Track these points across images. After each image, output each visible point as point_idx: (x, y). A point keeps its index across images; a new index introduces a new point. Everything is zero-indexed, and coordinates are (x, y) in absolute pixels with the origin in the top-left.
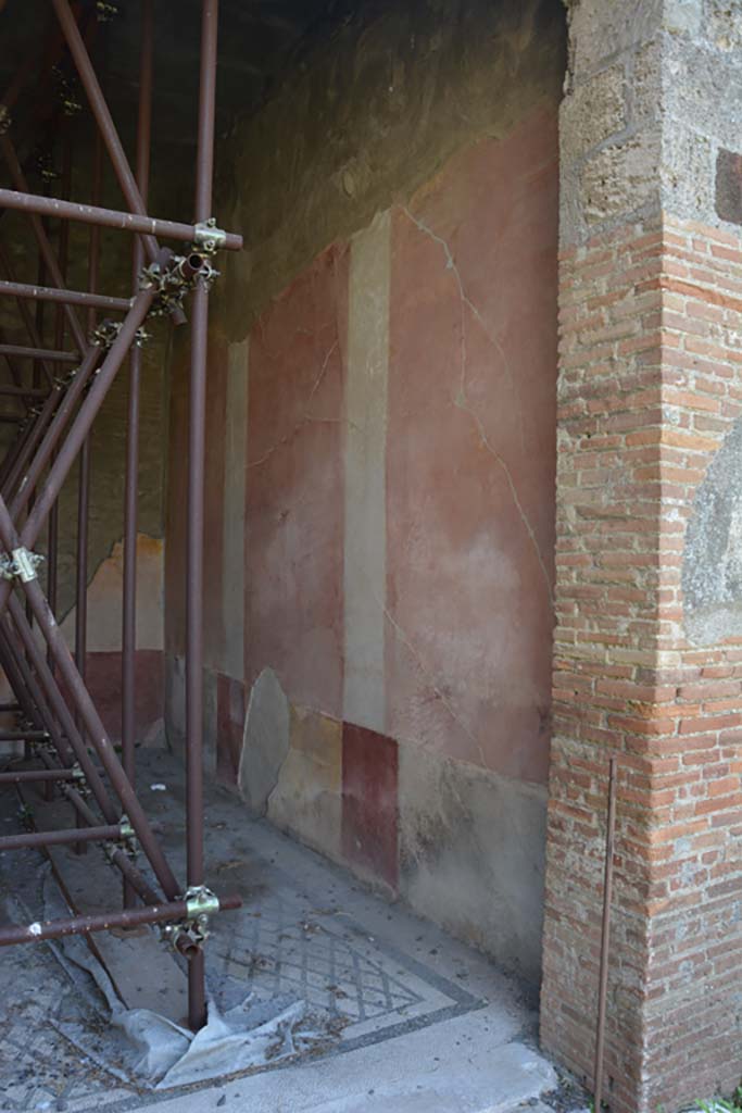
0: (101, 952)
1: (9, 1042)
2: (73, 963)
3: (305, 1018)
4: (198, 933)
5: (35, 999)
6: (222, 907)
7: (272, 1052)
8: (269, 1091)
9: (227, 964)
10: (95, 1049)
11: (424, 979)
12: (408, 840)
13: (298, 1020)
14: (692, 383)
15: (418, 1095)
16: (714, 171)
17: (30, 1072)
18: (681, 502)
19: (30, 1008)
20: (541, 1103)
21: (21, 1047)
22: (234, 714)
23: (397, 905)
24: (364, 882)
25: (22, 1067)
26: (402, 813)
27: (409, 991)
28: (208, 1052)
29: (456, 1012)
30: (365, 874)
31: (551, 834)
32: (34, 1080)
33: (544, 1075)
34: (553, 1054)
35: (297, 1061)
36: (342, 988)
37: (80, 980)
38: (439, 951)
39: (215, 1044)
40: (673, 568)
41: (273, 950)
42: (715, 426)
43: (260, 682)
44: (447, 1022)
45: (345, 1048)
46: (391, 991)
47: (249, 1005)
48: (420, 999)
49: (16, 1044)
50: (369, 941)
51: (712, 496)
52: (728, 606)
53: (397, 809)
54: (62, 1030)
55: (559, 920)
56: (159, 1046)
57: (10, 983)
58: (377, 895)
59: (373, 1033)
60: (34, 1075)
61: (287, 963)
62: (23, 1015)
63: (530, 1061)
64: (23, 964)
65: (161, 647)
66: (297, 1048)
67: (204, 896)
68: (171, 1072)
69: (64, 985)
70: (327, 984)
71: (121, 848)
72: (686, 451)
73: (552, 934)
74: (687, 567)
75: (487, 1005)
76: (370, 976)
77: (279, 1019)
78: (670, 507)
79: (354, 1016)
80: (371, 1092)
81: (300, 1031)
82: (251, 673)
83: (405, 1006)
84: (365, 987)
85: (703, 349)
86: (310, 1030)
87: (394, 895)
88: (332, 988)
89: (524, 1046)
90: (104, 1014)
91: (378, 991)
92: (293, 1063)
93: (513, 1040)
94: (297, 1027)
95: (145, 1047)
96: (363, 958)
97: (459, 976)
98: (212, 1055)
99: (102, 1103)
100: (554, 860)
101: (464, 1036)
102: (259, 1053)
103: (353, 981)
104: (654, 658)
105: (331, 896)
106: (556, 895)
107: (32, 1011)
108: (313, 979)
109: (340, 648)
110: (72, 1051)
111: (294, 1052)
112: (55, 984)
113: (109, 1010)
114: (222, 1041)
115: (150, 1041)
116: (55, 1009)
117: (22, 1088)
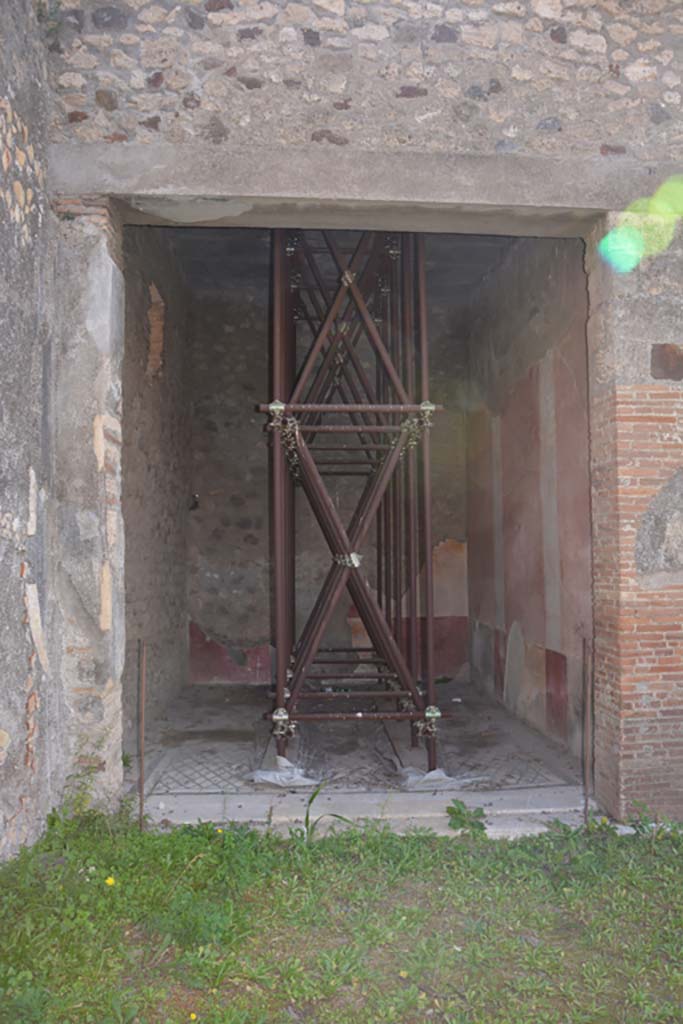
0: (397, 751)
1: (352, 776)
2: (385, 758)
3: (487, 781)
5: (366, 767)
7: (464, 787)
8: (457, 795)
10: (388, 780)
12: (571, 714)
13: (484, 781)
14: (638, 464)
16: (650, 356)
17: (359, 782)
18: (633, 521)
21: (357, 777)
22: (501, 653)
25: (356, 781)
27: (545, 777)
28: (434, 781)
29: (563, 785)
30: (556, 738)
35: (474, 790)
36: (513, 775)
37: (386, 763)
39: (437, 778)
40: (629, 552)
42: (656, 482)
43: (512, 630)
44: (556, 788)
45: (500, 790)
48: (551, 781)
51: (652, 517)
52: (667, 570)
53: (567, 696)
56: (413, 778)
59: (518, 787)
62: (360, 771)
65: (466, 614)
66: (477, 787)
67: (435, 711)
68: (416, 785)
70: (507, 774)
72: (635, 496)
73: (597, 737)
74: (638, 553)
77: (474, 780)
78: (625, 524)
79: (513, 783)
80: (501, 799)
82: (508, 626)
83: (540, 782)
84: (525, 776)
85: (646, 446)
86: (488, 784)
87: (566, 747)
90: (394, 771)
91: (531, 778)
93: (579, 795)
94: (481, 783)
95: (407, 778)
98: (436, 782)
102: (458, 786)
103: (521, 774)
104: (619, 595)
106: (597, 716)
107: (363, 770)
109: (544, 605)
110: (379, 780)
112: (375, 764)
113: (396, 769)
114: (441, 778)
115: (410, 776)
116: (374, 770)
117: (355, 785)
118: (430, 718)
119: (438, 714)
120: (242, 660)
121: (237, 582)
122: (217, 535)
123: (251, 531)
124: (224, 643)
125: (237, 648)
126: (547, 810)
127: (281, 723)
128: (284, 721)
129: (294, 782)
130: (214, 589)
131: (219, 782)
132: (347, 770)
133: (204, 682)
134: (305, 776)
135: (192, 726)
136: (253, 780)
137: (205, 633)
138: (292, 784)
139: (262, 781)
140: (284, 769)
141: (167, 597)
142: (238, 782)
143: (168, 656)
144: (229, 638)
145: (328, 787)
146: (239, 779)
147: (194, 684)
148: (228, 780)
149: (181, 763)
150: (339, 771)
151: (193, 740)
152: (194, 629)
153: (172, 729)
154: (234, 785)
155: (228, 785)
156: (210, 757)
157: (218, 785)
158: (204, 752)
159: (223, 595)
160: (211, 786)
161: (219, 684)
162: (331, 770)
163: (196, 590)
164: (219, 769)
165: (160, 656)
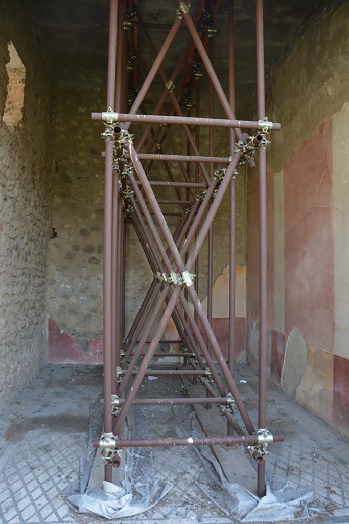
0: (217, 455)
1: (178, 488)
2: (205, 458)
3: (314, 501)
4: (263, 451)
5: (188, 471)
6: (275, 440)
7: (298, 515)
9: (275, 468)
10: (215, 498)
13: (311, 501)
17: (186, 503)
19: (186, 475)
21: (183, 491)
22: (280, 349)
24: (344, 436)
25: (183, 500)
28: (266, 509)
32: (189, 506)
35: (310, 522)
36: (333, 488)
37: (208, 465)
39: (269, 506)
41: (298, 464)
43: (292, 334)
47: (286, 489)
49: (180, 489)
50: (347, 466)
54: (200, 487)
56: (243, 502)
57: (178, 463)
60: (188, 504)
61: (305, 472)
62: (183, 477)
64: (183, 455)
65: (245, 316)
66: (310, 515)
67: (266, 434)
68: (249, 515)
69: (201, 467)
70: (325, 485)
71: (227, 408)
77: (301, 499)
79: (340, 505)
81: (311, 507)
82: (288, 329)
84: (345, 490)
86: (317, 507)
88: (328, 488)
90: (219, 483)
94: (310, 505)
95: (237, 501)
96: (344, 475)
98: (268, 511)
102: (291, 514)
103: (339, 486)
105: (327, 441)
107: (187, 476)
108: (318, 482)
109: (332, 318)
110: (204, 497)
111: (308, 517)
112: (197, 466)
113: (221, 481)
114: (273, 505)
115: (239, 499)
116: (197, 477)
117: (184, 508)
118: (262, 442)
119: (270, 438)
120: (86, 346)
121: (83, 291)
122: (69, 257)
123: (95, 255)
124: (72, 334)
125: (82, 338)
127: (107, 450)
128: (112, 447)
129: (121, 513)
130: (67, 296)
131: (43, 508)
132: (172, 478)
133: (59, 363)
134: (133, 503)
135: (39, 411)
136: (78, 508)
137: (60, 327)
138: (118, 517)
139: (87, 512)
140: (110, 496)
141: (26, 303)
142: (62, 508)
143: (27, 349)
144: (77, 331)
145: (157, 515)
146: (64, 500)
147: (51, 364)
148: (53, 502)
149: (13, 470)
150: (165, 480)
151: (35, 431)
152: (52, 324)
153: (21, 415)
154: (57, 515)
155: (51, 514)
156: (43, 459)
157: (41, 515)
158: (40, 449)
159: (73, 300)
160: (32, 516)
161: (69, 364)
162: (157, 479)
163: (54, 296)
164: (48, 480)
165: (17, 350)
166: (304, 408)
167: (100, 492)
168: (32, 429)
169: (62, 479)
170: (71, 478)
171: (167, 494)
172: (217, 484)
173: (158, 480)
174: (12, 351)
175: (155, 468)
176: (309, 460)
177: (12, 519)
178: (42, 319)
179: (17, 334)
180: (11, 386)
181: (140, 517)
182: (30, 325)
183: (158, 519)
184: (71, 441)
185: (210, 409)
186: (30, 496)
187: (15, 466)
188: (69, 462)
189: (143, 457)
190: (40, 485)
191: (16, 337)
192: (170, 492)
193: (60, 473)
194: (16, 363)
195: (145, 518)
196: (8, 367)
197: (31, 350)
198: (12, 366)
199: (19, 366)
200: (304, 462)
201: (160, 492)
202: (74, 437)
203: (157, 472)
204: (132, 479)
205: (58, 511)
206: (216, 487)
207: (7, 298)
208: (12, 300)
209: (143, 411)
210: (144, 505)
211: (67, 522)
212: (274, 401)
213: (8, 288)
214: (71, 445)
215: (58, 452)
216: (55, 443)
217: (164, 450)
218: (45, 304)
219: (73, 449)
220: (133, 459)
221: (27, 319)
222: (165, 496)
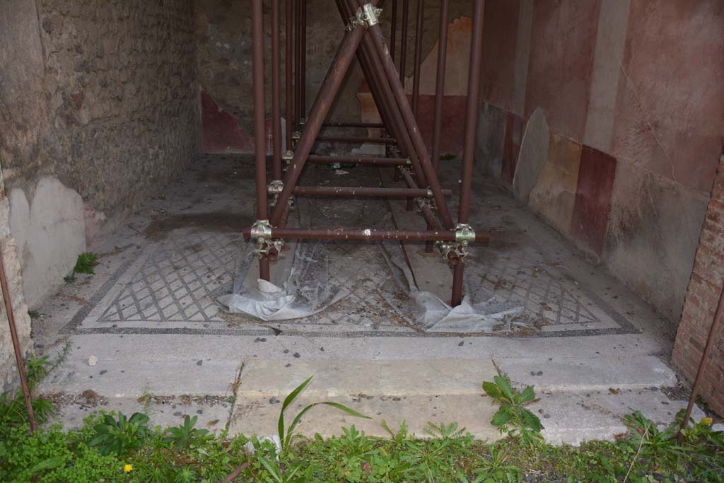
0: (410, 261)
1: (355, 295)
2: (395, 265)
3: (522, 316)
4: (461, 252)
5: (371, 278)
6: (477, 239)
7: (496, 328)
8: (490, 345)
9: (483, 281)
10: (399, 307)
11: (605, 311)
12: (613, 227)
13: (517, 316)
15: (580, 368)
17: (363, 310)
19: (368, 282)
20: (660, 391)
21: (360, 298)
22: (515, 139)
23: (599, 268)
24: (582, 252)
25: (360, 307)
26: (613, 208)
27: (592, 315)
28: (459, 319)
29: (618, 332)
30: (582, 246)
31: (707, 223)
32: (365, 314)
33: (668, 378)
34: (677, 367)
35: (511, 336)
36: (550, 305)
37: (396, 273)
38: (619, 297)
39: (463, 316)
41: (513, 278)
43: (533, 117)
44: (611, 336)
45: (541, 335)
46: (580, 313)
47: (490, 303)
48: (598, 321)
49: (358, 296)
50: (574, 283)
53: (609, 205)
54: (383, 295)
55: (700, 283)
56: (432, 312)
57: (360, 269)
58: (588, 260)
59: (562, 332)
60: (365, 311)
61: (518, 286)
62: (364, 285)
63: (660, 368)
64: (368, 261)
66: (512, 329)
67: (467, 229)
68: (437, 325)
69: (388, 274)
70: (541, 301)
71: (427, 203)
73: (694, 291)
75: (641, 333)
76: (569, 303)
77: (506, 313)
79: (552, 321)
80: (551, 359)
81: (517, 321)
82: (528, 111)
83: (587, 322)
84: (564, 308)
86: (524, 322)
87: (599, 261)
88: (543, 304)
89: (659, 360)
90: (407, 292)
91: (572, 311)
92: (508, 336)
93: (653, 354)
94: (515, 319)
95: (424, 310)
96: (568, 292)
97: (628, 313)
98: (461, 321)
99: (397, 331)
100: (706, 242)
101: (620, 345)
102: (489, 326)
103: (558, 303)
105: (558, 256)
106: (702, 266)
107: (369, 283)
108: (533, 297)
109: (588, 94)
110: (387, 306)
111: (510, 330)
112: (383, 274)
113: (409, 290)
114: (468, 315)
115: (427, 307)
116: (381, 285)
117: (358, 315)
118: (461, 240)
119: (472, 235)
121: (247, 52)
124: (235, 113)
125: (249, 119)
126: (615, 387)
127: (261, 240)
128: (266, 237)
129: (279, 315)
130: (226, 60)
131: (188, 307)
132: (350, 284)
133: (218, 152)
134: (294, 305)
135: (189, 208)
136: (228, 308)
137: (217, 104)
138: (276, 319)
139: (239, 312)
140: (267, 296)
141: (166, 66)
142: (211, 307)
143: (171, 130)
144: (241, 109)
145: (324, 320)
146: (213, 301)
147: (207, 154)
148: (200, 302)
149: (153, 269)
150: (340, 286)
151: (182, 229)
152: (206, 99)
153: (165, 212)
154: (204, 314)
155: (196, 313)
156: (191, 259)
157: (184, 314)
158: (187, 248)
159: (234, 66)
160: (175, 314)
161: (232, 154)
162: (330, 284)
163: (207, 60)
164: (195, 281)
165: (156, 130)
166: (538, 217)
167: (255, 293)
168: (178, 227)
169: (212, 280)
170: (223, 279)
171: (340, 301)
172: (405, 293)
173: (331, 286)
174: (150, 130)
175: (329, 274)
176: (529, 275)
177: (152, 315)
178: (192, 92)
179: (155, 108)
180: (151, 176)
181: (303, 321)
182: (174, 98)
183: (324, 324)
184: (227, 241)
185: (412, 210)
186: (173, 295)
187: (156, 266)
188: (222, 264)
189: (315, 261)
190: (186, 285)
191: (154, 112)
192: (344, 298)
193: (210, 274)
194: (156, 147)
195: (309, 322)
196: (145, 150)
197: (177, 133)
198: (151, 151)
199: (161, 151)
200: (520, 276)
201: (331, 297)
202: (231, 236)
203: (331, 277)
204: (298, 283)
205: (205, 311)
206: (403, 296)
207: (135, 56)
208: (143, 61)
209: (324, 211)
210: (309, 308)
211: (215, 321)
212: (499, 207)
213: (137, 42)
214: (227, 246)
215: (209, 252)
216: (206, 243)
217: (344, 254)
218: (195, 71)
219: (229, 249)
220: (302, 262)
221: (169, 90)
222: (337, 302)
